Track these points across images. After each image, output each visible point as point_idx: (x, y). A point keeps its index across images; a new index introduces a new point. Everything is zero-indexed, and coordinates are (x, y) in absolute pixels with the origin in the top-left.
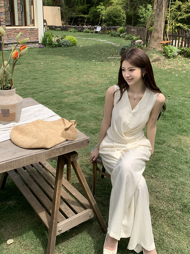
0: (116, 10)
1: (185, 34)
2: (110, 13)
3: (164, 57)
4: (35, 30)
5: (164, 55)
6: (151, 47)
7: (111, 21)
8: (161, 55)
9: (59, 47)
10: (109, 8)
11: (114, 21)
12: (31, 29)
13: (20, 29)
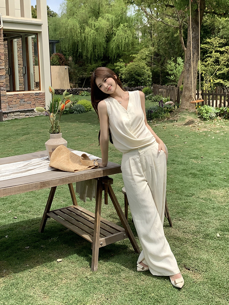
0: (139, 67)
1: (223, 91)
2: (131, 71)
3: (199, 119)
4: (41, 94)
5: (198, 116)
6: (183, 108)
7: (133, 81)
8: (196, 117)
9: (70, 113)
10: (130, 65)
11: (137, 80)
12: (36, 93)
13: (23, 94)
